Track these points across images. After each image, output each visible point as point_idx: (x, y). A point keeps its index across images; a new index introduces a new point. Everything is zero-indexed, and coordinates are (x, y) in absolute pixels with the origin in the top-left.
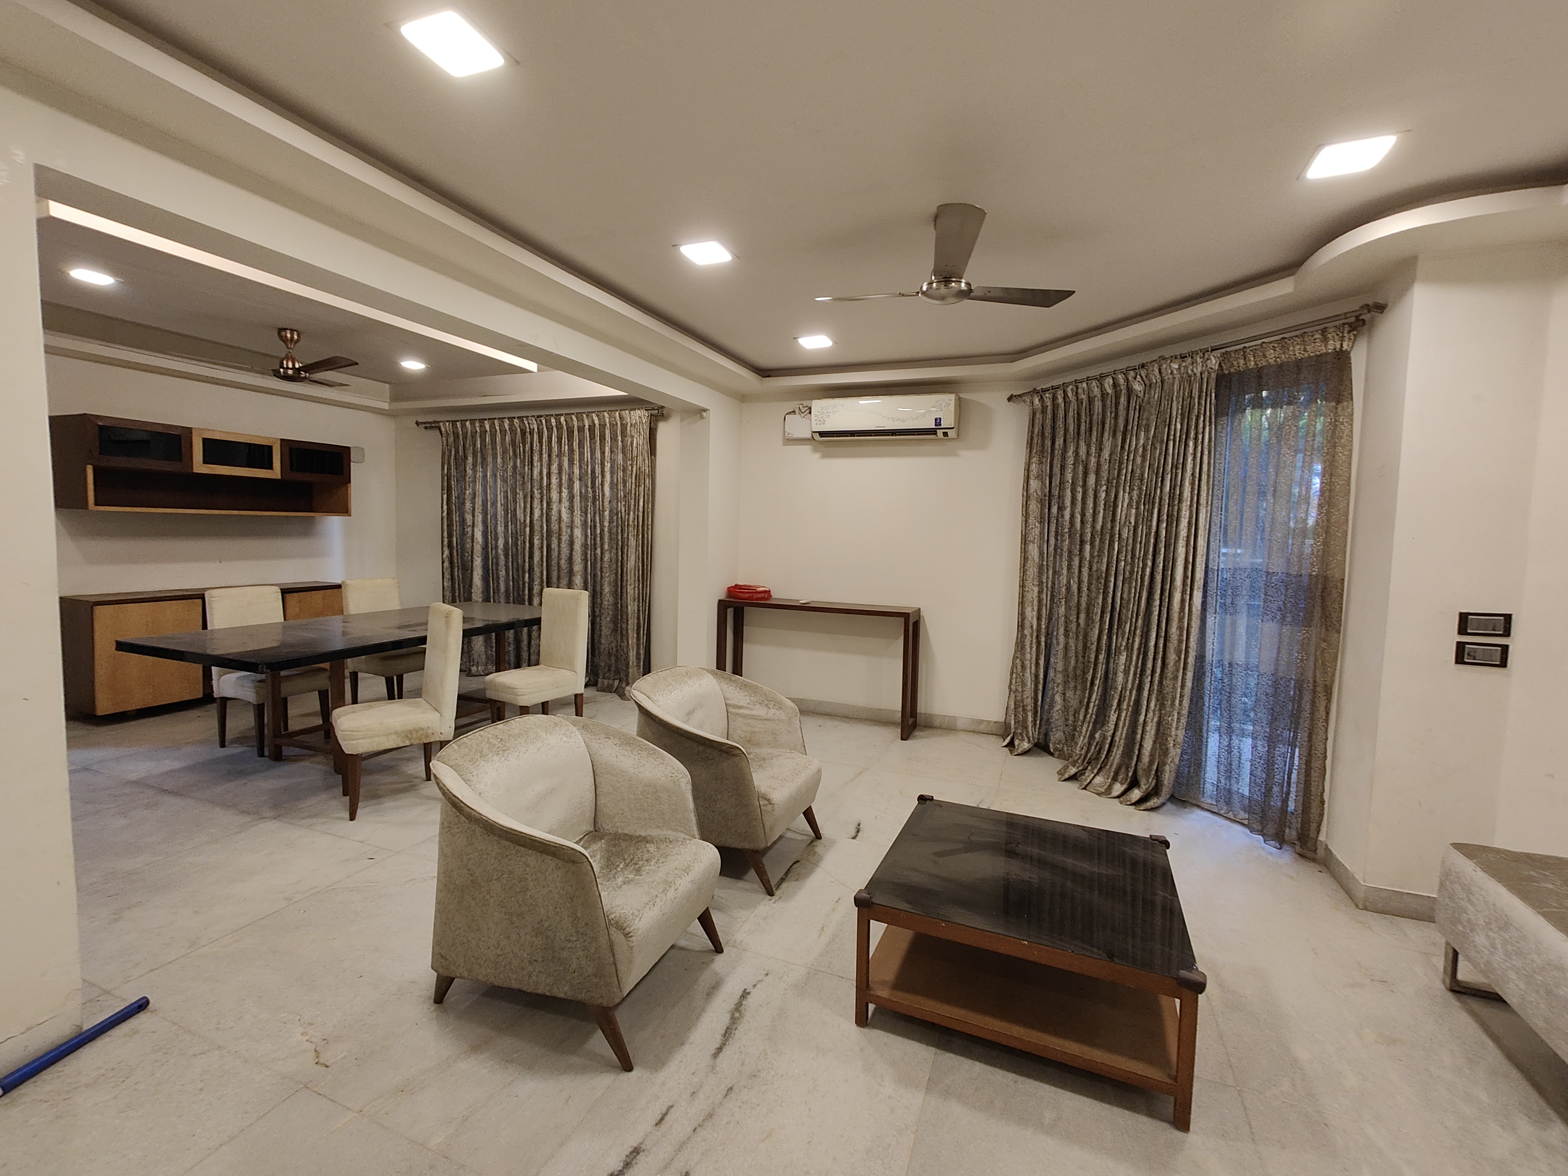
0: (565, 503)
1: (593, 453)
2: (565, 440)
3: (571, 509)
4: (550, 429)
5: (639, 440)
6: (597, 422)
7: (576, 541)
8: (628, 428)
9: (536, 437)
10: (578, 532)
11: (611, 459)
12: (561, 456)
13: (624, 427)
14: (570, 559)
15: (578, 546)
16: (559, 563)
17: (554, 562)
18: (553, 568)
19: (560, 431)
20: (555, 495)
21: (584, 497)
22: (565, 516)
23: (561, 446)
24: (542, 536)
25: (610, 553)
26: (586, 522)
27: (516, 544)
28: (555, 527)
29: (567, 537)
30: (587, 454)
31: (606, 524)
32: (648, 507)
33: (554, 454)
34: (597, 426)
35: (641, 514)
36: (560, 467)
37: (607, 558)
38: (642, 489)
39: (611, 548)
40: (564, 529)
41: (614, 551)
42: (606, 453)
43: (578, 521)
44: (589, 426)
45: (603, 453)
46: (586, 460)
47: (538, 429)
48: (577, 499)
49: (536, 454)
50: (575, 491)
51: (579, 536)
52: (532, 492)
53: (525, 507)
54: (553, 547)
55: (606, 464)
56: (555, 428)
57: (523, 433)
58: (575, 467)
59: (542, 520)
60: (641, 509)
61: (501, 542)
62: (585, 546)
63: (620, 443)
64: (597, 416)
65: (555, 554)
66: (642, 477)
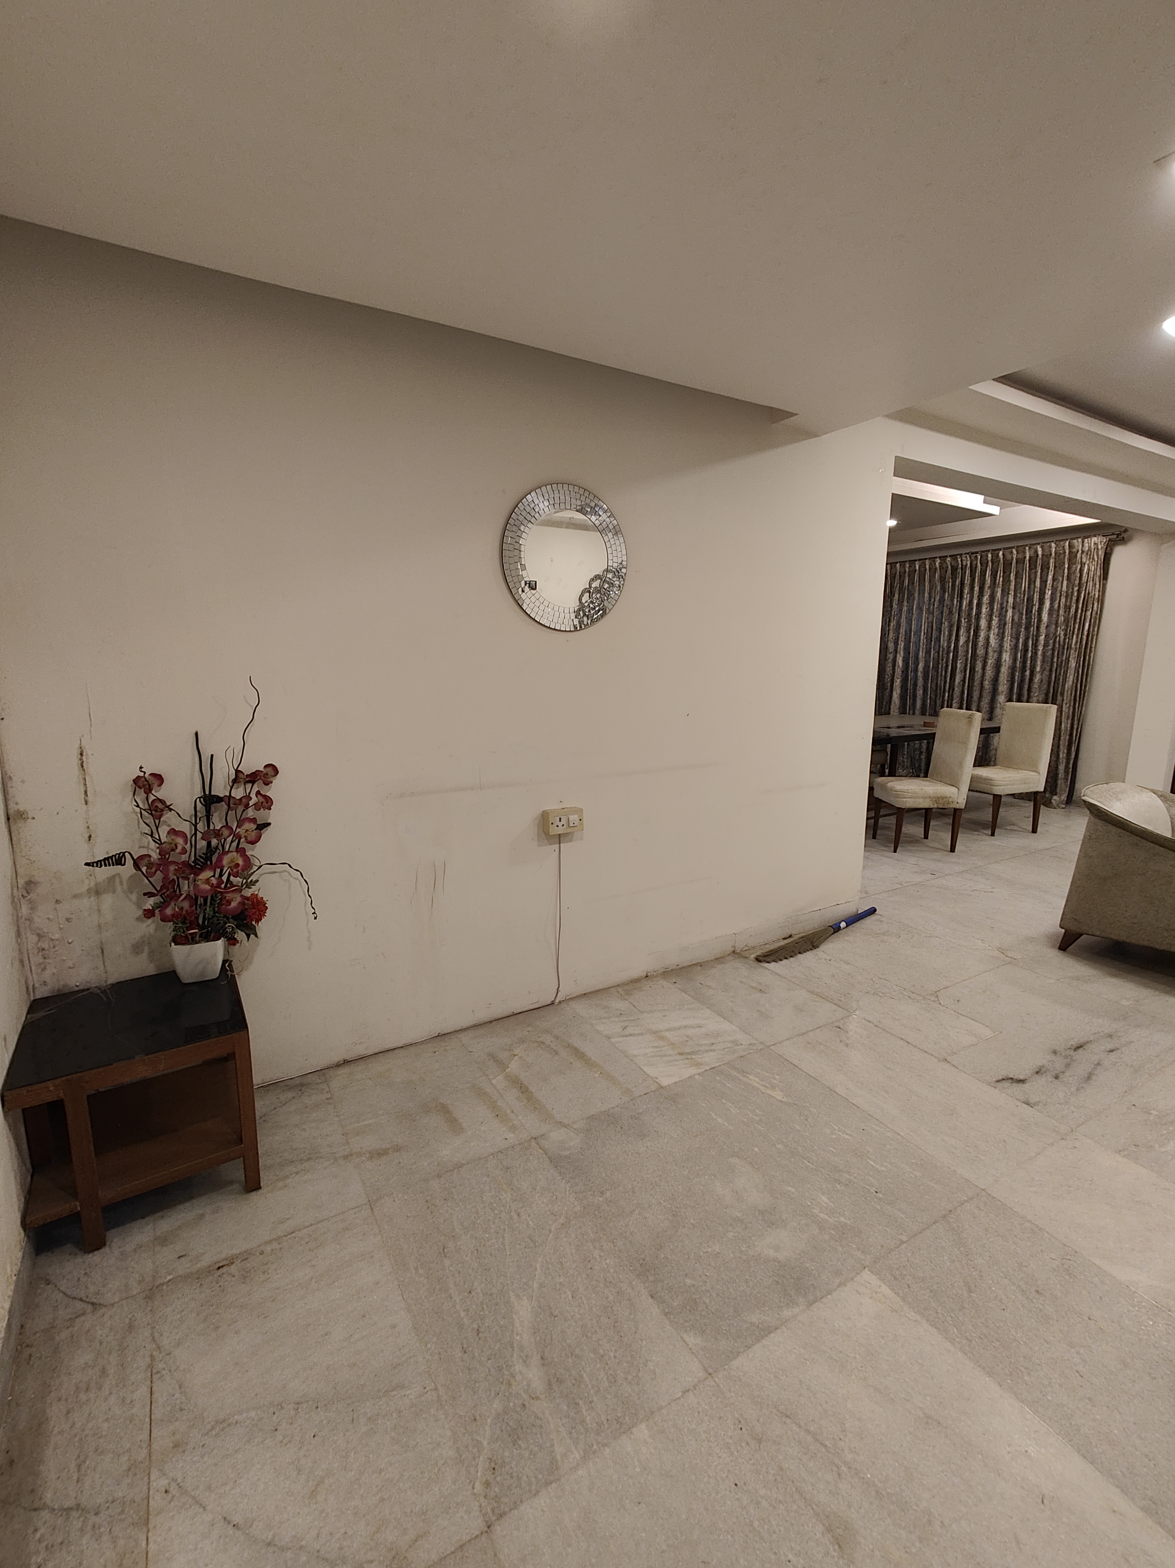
0: (995, 630)
1: (1032, 582)
2: (1000, 573)
3: (1001, 636)
4: (984, 564)
5: (1091, 567)
6: (1040, 553)
7: (1004, 663)
8: (1079, 555)
9: (968, 572)
10: (1006, 657)
11: (1052, 586)
12: (994, 588)
13: (1073, 556)
14: (995, 680)
15: (1004, 670)
16: (982, 684)
17: (977, 683)
18: (975, 688)
19: (996, 564)
20: (983, 623)
21: (1016, 625)
22: (993, 641)
23: (995, 579)
24: (967, 659)
25: (1042, 675)
26: (1016, 646)
27: (936, 668)
28: (980, 651)
29: (993, 660)
30: (1024, 584)
31: (1041, 648)
32: (1093, 630)
33: (987, 586)
34: (1040, 556)
35: (1085, 637)
36: (992, 597)
37: (1037, 679)
38: (1089, 613)
39: (1043, 670)
40: (991, 653)
41: (1046, 673)
42: (1048, 582)
43: (1007, 645)
44: (1030, 557)
45: (1044, 582)
46: (1023, 589)
47: (971, 564)
48: (1009, 626)
49: (966, 588)
50: (1008, 619)
51: (1008, 659)
52: (959, 621)
53: (950, 635)
54: (977, 670)
55: (1047, 591)
56: (990, 563)
57: (954, 569)
58: (1010, 596)
59: (968, 646)
60: (1086, 633)
61: (921, 666)
62: (1013, 668)
63: (1066, 571)
64: (1042, 547)
65: (978, 676)
66: (1090, 602)
